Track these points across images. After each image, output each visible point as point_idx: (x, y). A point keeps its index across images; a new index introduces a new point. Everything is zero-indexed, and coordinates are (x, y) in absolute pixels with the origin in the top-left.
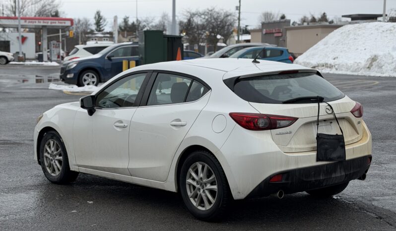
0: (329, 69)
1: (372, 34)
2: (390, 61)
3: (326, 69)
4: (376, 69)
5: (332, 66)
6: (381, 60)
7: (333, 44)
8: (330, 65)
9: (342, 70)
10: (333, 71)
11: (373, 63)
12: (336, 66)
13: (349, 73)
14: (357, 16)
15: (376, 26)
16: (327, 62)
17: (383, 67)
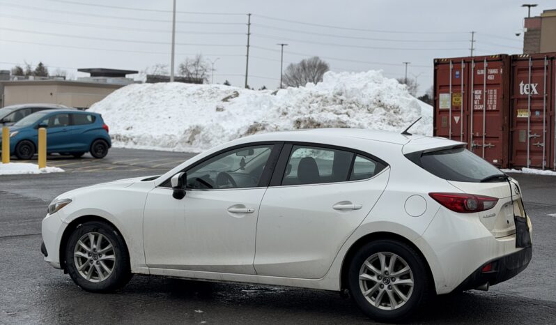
0: (123, 143)
1: (174, 97)
2: (220, 134)
3: (119, 142)
4: (201, 144)
5: (128, 139)
6: (207, 132)
7: (120, 109)
8: (125, 137)
9: (145, 144)
10: (130, 145)
11: (196, 136)
12: (134, 139)
13: (157, 148)
14: (100, 71)
15: (177, 87)
16: (118, 133)
17: (212, 142)
